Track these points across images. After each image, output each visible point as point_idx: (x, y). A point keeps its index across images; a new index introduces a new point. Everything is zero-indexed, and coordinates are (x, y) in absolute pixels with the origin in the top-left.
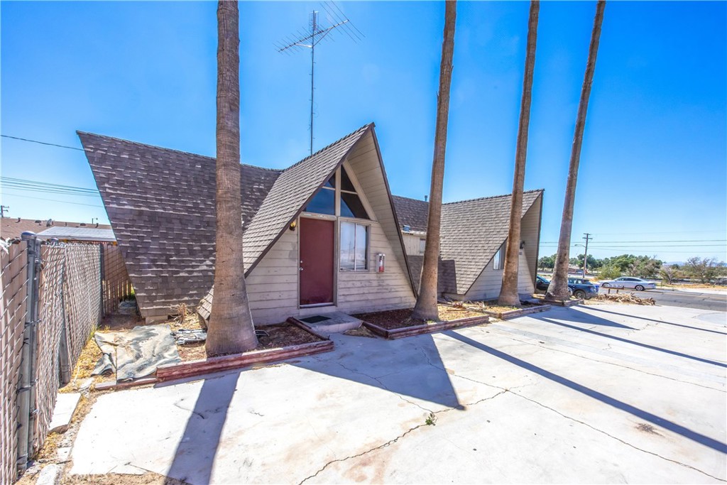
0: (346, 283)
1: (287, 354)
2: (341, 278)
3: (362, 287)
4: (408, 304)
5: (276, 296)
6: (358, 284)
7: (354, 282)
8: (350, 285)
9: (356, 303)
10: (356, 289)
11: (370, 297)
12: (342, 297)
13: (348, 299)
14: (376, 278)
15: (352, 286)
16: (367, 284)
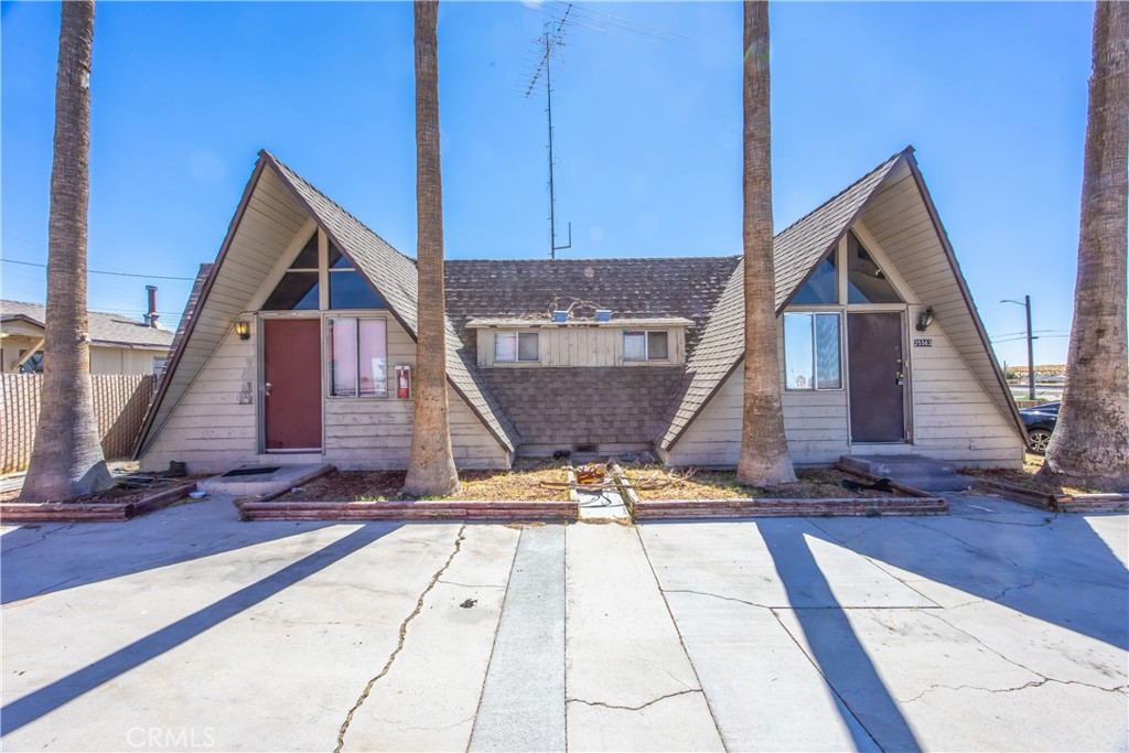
0: (340, 417)
1: (45, 515)
2: (331, 408)
3: (374, 424)
4: (487, 461)
5: (223, 433)
6: (365, 419)
7: (356, 416)
8: (348, 419)
9: (359, 452)
10: (361, 427)
11: (391, 443)
12: (333, 440)
13: (344, 443)
14: (402, 410)
15: (352, 422)
16: (384, 419)
